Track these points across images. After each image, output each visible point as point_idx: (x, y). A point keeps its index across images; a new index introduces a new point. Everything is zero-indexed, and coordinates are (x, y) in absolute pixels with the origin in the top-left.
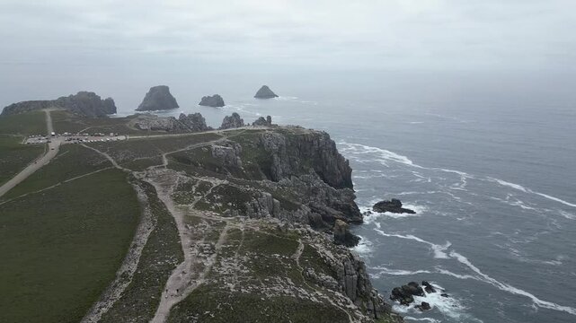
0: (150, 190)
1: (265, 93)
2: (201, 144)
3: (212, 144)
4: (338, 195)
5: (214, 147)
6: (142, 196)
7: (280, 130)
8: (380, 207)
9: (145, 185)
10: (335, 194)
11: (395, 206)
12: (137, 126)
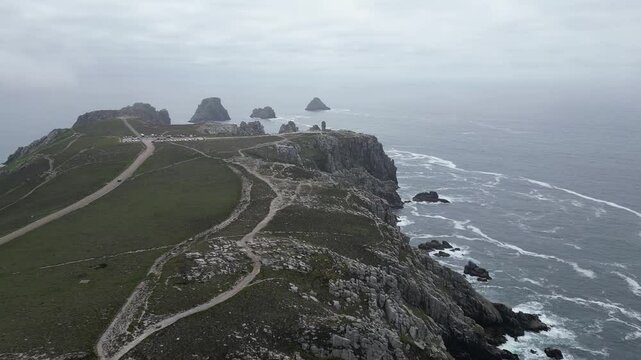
0: (240, 168)
1: (316, 106)
2: (267, 144)
3: (276, 143)
4: (382, 186)
5: (278, 146)
6: (237, 171)
7: (334, 134)
8: (419, 197)
9: (235, 166)
10: (379, 185)
11: (432, 197)
12: (206, 131)
